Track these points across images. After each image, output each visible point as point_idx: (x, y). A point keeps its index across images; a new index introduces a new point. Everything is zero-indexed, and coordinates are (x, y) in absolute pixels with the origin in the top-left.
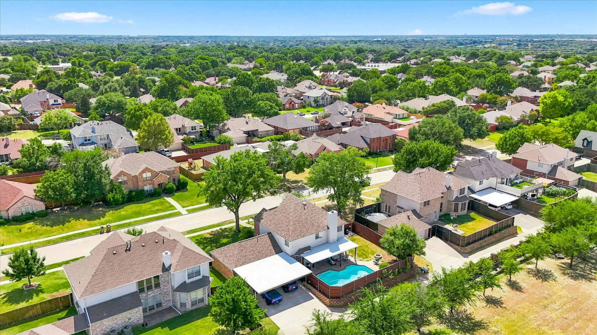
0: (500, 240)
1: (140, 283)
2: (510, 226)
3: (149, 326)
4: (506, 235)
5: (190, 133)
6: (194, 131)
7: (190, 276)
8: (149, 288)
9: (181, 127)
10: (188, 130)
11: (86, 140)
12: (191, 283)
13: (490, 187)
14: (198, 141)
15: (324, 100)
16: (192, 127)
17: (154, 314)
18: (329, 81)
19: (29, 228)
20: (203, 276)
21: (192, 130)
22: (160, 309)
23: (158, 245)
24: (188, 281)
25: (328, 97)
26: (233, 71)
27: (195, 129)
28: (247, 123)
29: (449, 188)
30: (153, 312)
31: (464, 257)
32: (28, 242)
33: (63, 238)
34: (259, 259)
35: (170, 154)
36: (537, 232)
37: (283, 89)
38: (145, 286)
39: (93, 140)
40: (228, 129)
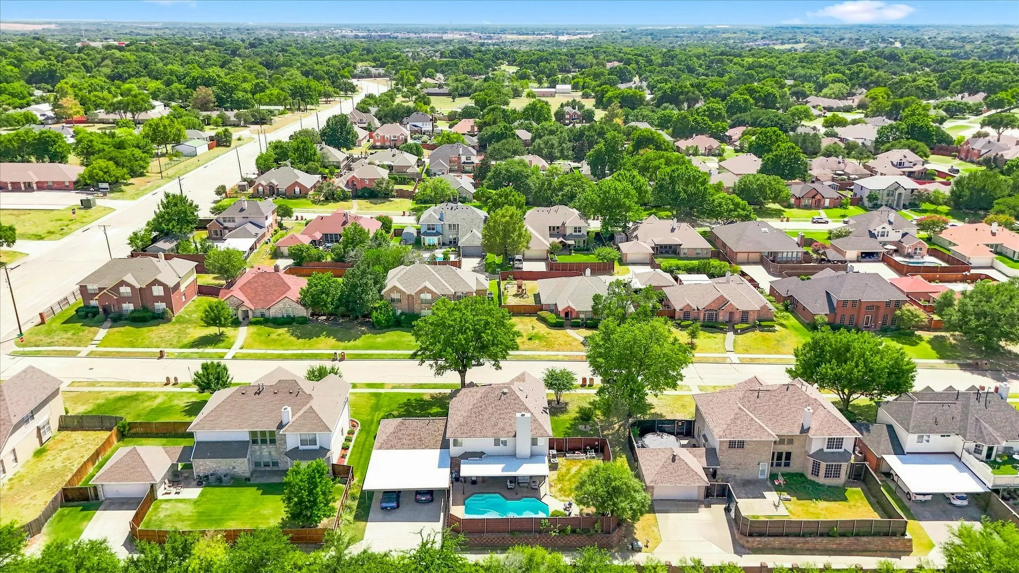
0: (853, 551)
1: (253, 434)
2: (894, 534)
3: (251, 482)
4: (871, 547)
5: (571, 237)
6: (578, 234)
7: (303, 442)
8: (264, 442)
9: (560, 225)
10: (569, 231)
11: (429, 229)
12: (304, 450)
13: (953, 453)
14: (578, 250)
15: (892, 198)
16: (575, 228)
17: (269, 471)
18: (968, 151)
19: (279, 335)
20: (321, 447)
21: (575, 231)
22: (275, 468)
23: (290, 396)
24: (302, 448)
25: (903, 192)
26: (780, 119)
27: (580, 231)
28: (673, 230)
29: (804, 431)
30: (267, 469)
31: (736, 552)
32: (263, 351)
33: (293, 355)
34: (414, 448)
35: (520, 266)
36: (918, 563)
37: (839, 163)
38: (259, 439)
39: (439, 229)
40: (636, 237)
